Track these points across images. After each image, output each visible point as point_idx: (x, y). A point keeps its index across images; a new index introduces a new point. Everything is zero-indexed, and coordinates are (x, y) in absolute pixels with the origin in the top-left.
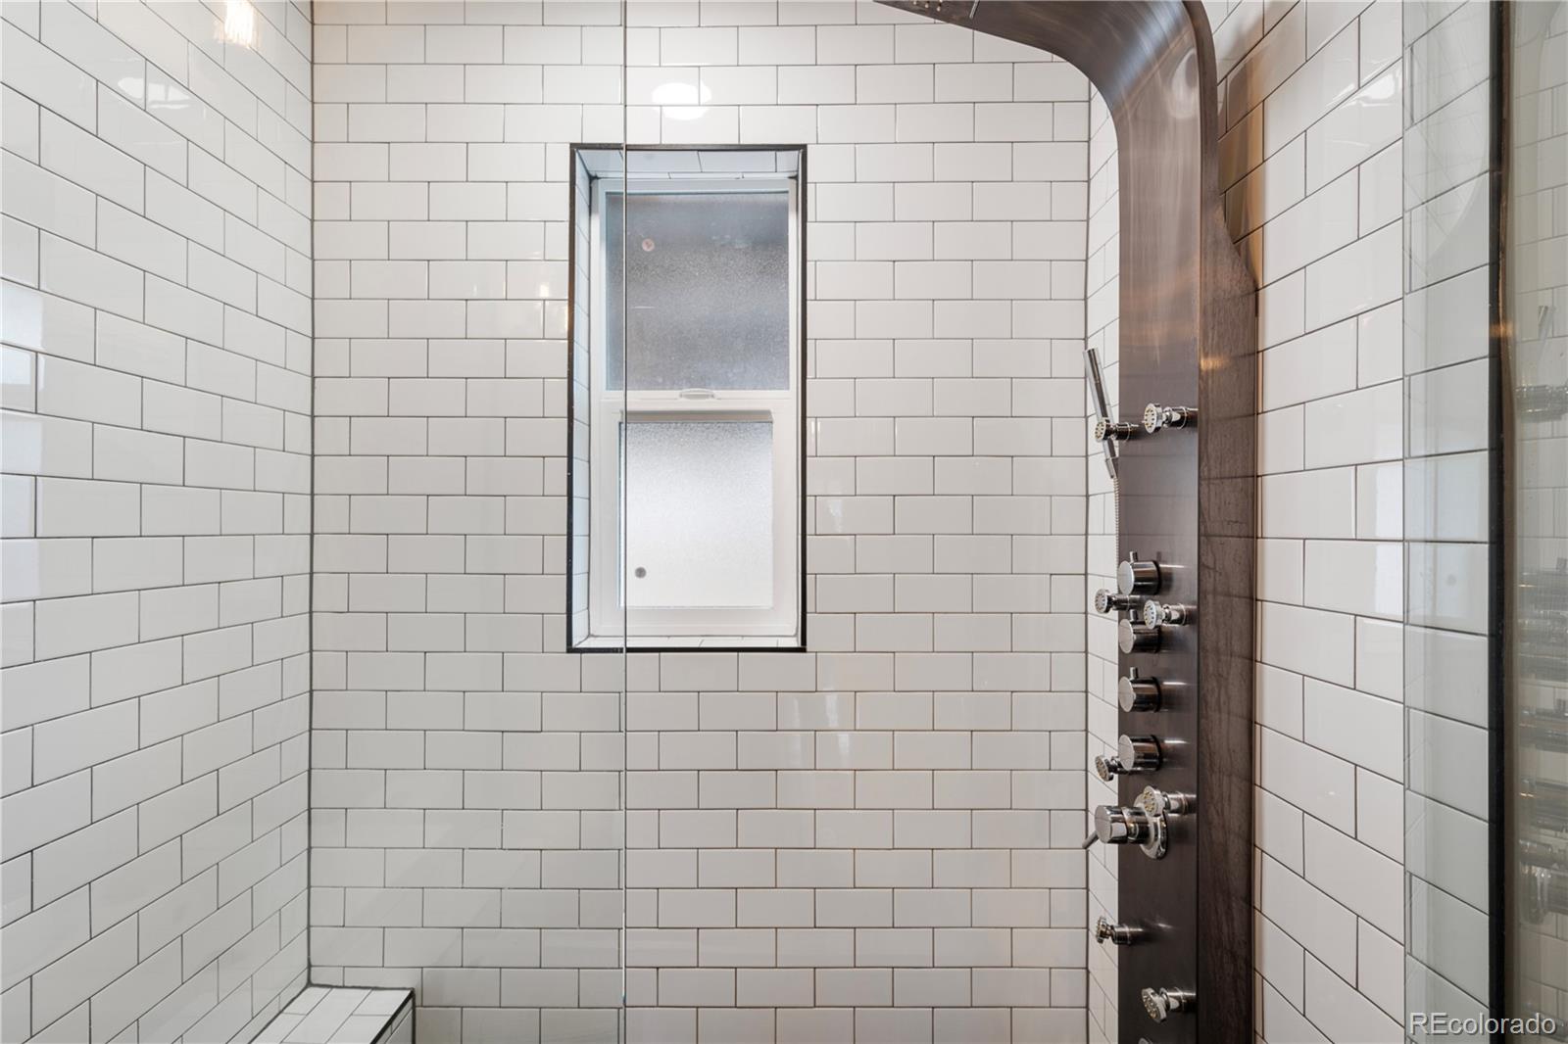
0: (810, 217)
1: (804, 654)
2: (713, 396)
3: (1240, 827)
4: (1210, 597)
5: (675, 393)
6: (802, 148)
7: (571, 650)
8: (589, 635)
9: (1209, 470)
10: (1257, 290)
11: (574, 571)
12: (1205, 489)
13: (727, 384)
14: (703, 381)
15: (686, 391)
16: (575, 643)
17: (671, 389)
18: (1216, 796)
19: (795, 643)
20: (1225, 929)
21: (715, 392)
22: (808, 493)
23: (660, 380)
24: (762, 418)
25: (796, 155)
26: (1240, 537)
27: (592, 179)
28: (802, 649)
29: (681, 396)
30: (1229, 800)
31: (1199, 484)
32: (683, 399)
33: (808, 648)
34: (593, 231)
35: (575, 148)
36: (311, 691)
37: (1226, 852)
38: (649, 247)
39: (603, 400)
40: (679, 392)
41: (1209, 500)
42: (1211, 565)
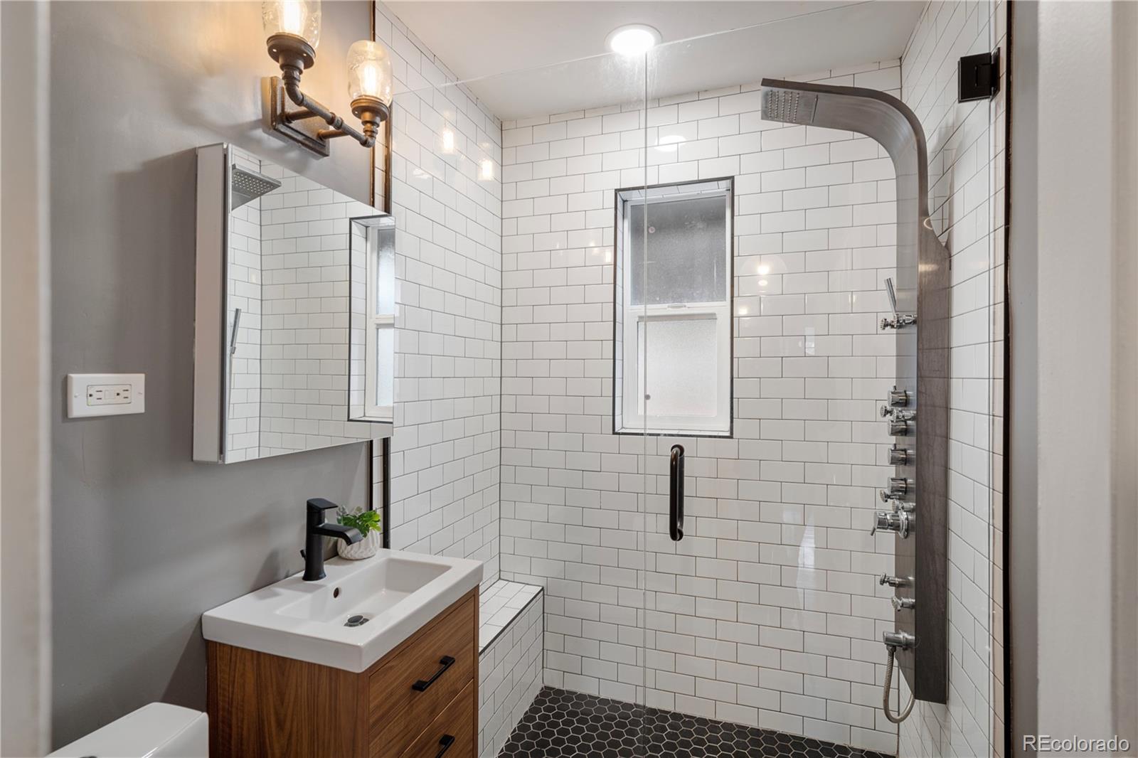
0: (736, 213)
1: (731, 440)
2: (685, 306)
3: (940, 519)
4: (923, 408)
5: (665, 305)
6: (732, 178)
7: (614, 433)
8: (623, 428)
9: (923, 345)
10: (950, 257)
11: (616, 395)
12: (920, 355)
13: (692, 299)
14: (679, 298)
15: (670, 304)
16: (616, 430)
17: (664, 303)
18: (927, 503)
19: (728, 434)
20: (931, 568)
21: (686, 304)
22: (734, 356)
23: (658, 299)
24: (712, 317)
25: (729, 182)
26: (940, 378)
27: (624, 201)
28: (731, 437)
29: (669, 307)
30: (934, 505)
31: (918, 352)
32: (670, 309)
33: (734, 436)
34: (625, 227)
35: (617, 191)
36: (501, 448)
37: (932, 530)
38: (652, 230)
39: (631, 310)
40: (667, 305)
41: (923, 360)
42: (924, 391)
